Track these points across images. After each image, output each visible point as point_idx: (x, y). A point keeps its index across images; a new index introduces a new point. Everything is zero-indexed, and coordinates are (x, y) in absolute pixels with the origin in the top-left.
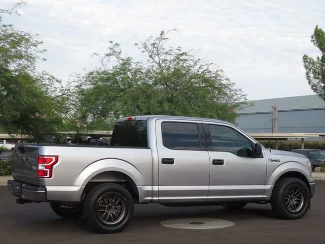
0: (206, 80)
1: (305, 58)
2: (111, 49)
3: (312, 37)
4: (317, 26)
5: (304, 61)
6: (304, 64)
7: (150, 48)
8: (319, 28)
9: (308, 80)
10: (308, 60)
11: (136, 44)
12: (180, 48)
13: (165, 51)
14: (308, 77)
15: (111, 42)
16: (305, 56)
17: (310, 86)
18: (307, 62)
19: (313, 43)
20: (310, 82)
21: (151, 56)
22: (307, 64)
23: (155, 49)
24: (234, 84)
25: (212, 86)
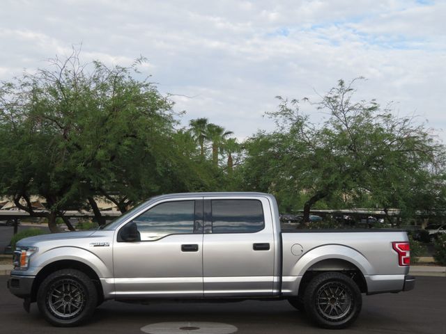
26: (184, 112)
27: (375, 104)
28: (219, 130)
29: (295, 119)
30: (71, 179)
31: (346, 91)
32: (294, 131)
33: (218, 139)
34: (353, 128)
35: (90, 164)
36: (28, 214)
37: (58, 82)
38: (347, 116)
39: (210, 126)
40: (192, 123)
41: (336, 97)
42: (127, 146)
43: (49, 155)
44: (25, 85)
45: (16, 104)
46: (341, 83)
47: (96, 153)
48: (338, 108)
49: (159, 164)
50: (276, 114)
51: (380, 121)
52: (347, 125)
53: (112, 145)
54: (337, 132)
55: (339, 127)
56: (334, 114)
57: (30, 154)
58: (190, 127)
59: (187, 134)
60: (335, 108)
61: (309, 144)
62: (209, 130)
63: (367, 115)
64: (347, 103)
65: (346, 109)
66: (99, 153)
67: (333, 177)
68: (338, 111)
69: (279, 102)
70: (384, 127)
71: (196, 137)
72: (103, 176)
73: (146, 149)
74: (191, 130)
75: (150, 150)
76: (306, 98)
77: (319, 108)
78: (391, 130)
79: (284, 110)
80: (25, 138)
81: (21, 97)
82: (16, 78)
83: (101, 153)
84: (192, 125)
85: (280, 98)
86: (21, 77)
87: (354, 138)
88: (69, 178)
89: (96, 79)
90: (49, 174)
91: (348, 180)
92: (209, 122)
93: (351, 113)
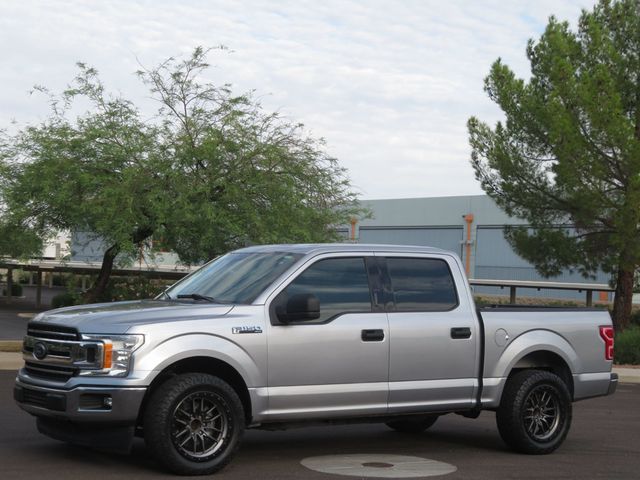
0: (285, 159)
1: (472, 124)
2: (80, 79)
3: (487, 81)
4: (500, 60)
5: (470, 129)
6: (469, 135)
7: (168, 82)
8: (503, 63)
9: (475, 170)
10: (477, 128)
11: (140, 73)
12: (230, 85)
13: (200, 91)
14: (476, 163)
15: (82, 65)
16: (473, 119)
17: (479, 183)
18: (477, 132)
19: (486, 94)
20: (478, 174)
21: (167, 102)
22: (476, 136)
23: (178, 87)
24: (343, 170)
25: (298, 172)
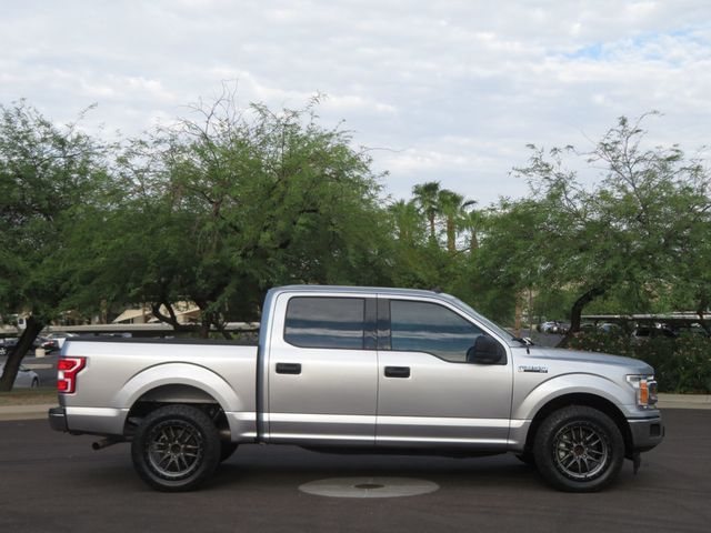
26: (386, 173)
27: (677, 151)
28: (456, 199)
29: (553, 178)
30: (226, 275)
31: (632, 133)
32: (553, 197)
33: (455, 211)
34: (644, 188)
35: (250, 253)
36: (171, 328)
37: (204, 136)
38: (633, 171)
39: (444, 193)
40: (417, 190)
41: (616, 143)
42: (303, 225)
43: (194, 242)
44: (159, 142)
45: (147, 170)
46: (623, 122)
47: (259, 237)
48: (620, 158)
49: (352, 251)
50: (525, 171)
51: (686, 176)
52: (633, 185)
53: (281, 225)
54: (618, 195)
55: (623, 188)
56: (614, 168)
57: (166, 242)
58: (414, 196)
59: (411, 207)
60: (615, 159)
61: (577, 214)
62: (441, 199)
63: (664, 168)
64: (633, 151)
65: (633, 160)
66: (262, 236)
67: (610, 265)
68: (620, 164)
69: (531, 153)
70: (692, 186)
71: (422, 210)
72: (271, 270)
73: (331, 229)
74: (415, 199)
75: (337, 231)
76: (569, 147)
77: (590, 161)
78: (703, 190)
79: (538, 166)
80: (161, 218)
81: (154, 159)
82: (145, 132)
83: (266, 236)
84: (416, 192)
85: (533, 147)
86: (153, 131)
87: (645, 203)
88: (223, 275)
89: (260, 131)
90: (194, 269)
91: (635, 266)
92: (442, 187)
93: (640, 167)
